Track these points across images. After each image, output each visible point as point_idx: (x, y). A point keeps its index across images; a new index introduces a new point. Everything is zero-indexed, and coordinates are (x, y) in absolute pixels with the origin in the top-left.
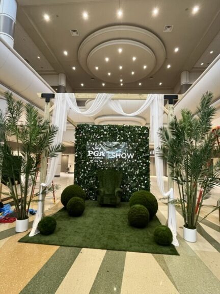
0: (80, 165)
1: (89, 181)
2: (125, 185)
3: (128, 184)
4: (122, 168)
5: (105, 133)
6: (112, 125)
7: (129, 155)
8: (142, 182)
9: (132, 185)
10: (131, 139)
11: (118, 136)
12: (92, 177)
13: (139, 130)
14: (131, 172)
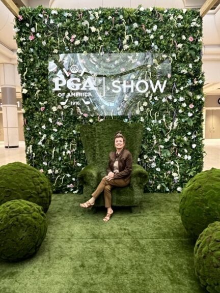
0: (37, 115)
1: (61, 151)
2: (145, 157)
3: (154, 154)
4: (139, 116)
5: (93, 29)
6: (109, 10)
7: (155, 84)
8: (185, 146)
9: (163, 156)
10: (159, 45)
11: (127, 37)
12: (69, 141)
13: (179, 21)
14: (160, 126)
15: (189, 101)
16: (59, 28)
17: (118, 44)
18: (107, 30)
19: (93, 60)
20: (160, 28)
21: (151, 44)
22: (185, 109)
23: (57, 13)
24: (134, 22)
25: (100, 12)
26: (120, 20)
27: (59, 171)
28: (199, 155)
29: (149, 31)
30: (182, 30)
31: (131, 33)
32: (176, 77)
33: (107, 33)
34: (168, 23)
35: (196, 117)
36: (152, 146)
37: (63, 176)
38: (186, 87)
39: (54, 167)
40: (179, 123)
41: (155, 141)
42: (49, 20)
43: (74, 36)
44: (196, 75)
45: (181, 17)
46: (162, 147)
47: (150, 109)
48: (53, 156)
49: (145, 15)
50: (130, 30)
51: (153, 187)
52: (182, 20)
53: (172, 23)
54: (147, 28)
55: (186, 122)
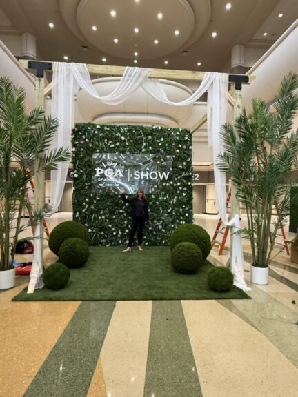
0: (83, 192)
1: (98, 216)
2: (155, 221)
3: (161, 220)
4: (152, 194)
5: (123, 138)
6: (134, 127)
7: (162, 174)
8: (181, 215)
9: (166, 221)
10: (165, 150)
11: (144, 144)
12: (104, 209)
13: (177, 135)
14: (165, 201)
15: (183, 186)
16: (101, 137)
17: (139, 148)
18: (132, 139)
19: (122, 158)
20: (165, 139)
21: (160, 149)
22: (181, 191)
23: (100, 127)
24: (149, 135)
25: (128, 128)
26: (140, 133)
27: (96, 230)
28: (190, 220)
29: (159, 141)
30: (179, 141)
31: (147, 142)
32: (175, 170)
33: (131, 141)
34: (170, 137)
35: (188, 196)
36: (159, 214)
37: (99, 233)
38: (182, 176)
39: (93, 227)
40: (177, 200)
41: (162, 211)
42: (95, 131)
43: (110, 142)
44: (188, 169)
45: (178, 133)
46: (166, 215)
47: (159, 190)
48: (93, 220)
49: (156, 131)
50: (146, 140)
51: (160, 242)
52: (179, 135)
53: (173, 136)
54: (157, 139)
55: (181, 199)
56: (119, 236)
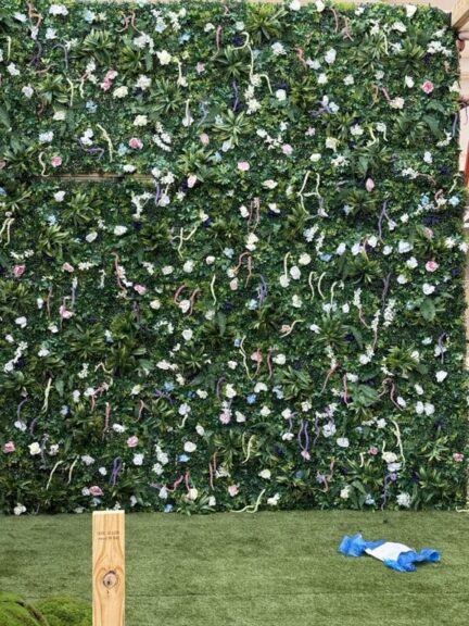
15: (425, 254)
16: (71, 52)
17: (231, 96)
18: (202, 61)
19: (162, 139)
20: (344, 55)
21: (321, 99)
22: (415, 273)
23: (65, 12)
24: (274, 39)
25: (183, 12)
26: (238, 33)
27: (62, 446)
28: (456, 401)
29: (315, 64)
30: (404, 61)
31: (265, 68)
32: (387, 188)
33: (200, 68)
34: (366, 44)
35: (446, 295)
36: (325, 374)
37: (71, 461)
38: (417, 213)
39: (47, 436)
40: (398, 313)
41: (334, 360)
42: (43, 28)
43: (112, 75)
44: (444, 182)
45: (400, 27)
46: (352, 377)
47: (320, 274)
48: (46, 403)
49: (305, 22)
50: (264, 60)
51: (329, 492)
52: (404, 36)
53: (376, 41)
54: (310, 54)
55: (417, 309)
56: (157, 469)
